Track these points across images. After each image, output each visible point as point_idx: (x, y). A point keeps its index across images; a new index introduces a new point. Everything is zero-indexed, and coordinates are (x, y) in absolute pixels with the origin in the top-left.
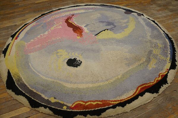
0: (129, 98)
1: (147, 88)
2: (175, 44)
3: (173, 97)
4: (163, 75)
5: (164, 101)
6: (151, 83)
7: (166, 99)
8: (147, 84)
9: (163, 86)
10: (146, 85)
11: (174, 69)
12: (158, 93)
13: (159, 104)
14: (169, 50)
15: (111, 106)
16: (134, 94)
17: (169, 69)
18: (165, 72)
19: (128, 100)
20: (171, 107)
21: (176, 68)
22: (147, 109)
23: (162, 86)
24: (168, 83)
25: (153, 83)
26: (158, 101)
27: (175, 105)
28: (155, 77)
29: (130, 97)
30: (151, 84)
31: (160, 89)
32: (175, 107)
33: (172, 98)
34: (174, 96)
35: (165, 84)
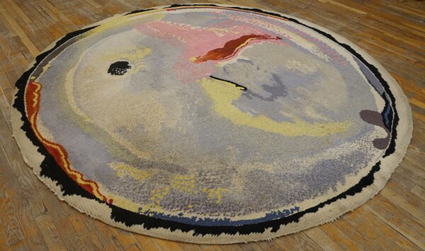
0: (37, 134)
1: (56, 159)
2: (238, 237)
3: (30, 203)
4: (92, 189)
5: (22, 186)
6: (68, 164)
7: (26, 191)
8: (66, 158)
9: (57, 185)
10: (63, 157)
11: (112, 217)
12: (41, 175)
13: (17, 177)
14: (203, 217)
15: (27, 116)
16: (44, 140)
17: (113, 204)
18: (101, 195)
19: (34, 134)
20: (7, 196)
21: (116, 220)
22: (13, 159)
23: (57, 182)
24: (64, 195)
25: (67, 169)
26: (25, 177)
27: (9, 203)
28: (83, 174)
29: (39, 135)
30: (66, 166)
31: (50, 179)
32: (7, 203)
33: (28, 202)
34: (31, 206)
35: (62, 190)
